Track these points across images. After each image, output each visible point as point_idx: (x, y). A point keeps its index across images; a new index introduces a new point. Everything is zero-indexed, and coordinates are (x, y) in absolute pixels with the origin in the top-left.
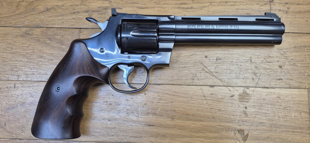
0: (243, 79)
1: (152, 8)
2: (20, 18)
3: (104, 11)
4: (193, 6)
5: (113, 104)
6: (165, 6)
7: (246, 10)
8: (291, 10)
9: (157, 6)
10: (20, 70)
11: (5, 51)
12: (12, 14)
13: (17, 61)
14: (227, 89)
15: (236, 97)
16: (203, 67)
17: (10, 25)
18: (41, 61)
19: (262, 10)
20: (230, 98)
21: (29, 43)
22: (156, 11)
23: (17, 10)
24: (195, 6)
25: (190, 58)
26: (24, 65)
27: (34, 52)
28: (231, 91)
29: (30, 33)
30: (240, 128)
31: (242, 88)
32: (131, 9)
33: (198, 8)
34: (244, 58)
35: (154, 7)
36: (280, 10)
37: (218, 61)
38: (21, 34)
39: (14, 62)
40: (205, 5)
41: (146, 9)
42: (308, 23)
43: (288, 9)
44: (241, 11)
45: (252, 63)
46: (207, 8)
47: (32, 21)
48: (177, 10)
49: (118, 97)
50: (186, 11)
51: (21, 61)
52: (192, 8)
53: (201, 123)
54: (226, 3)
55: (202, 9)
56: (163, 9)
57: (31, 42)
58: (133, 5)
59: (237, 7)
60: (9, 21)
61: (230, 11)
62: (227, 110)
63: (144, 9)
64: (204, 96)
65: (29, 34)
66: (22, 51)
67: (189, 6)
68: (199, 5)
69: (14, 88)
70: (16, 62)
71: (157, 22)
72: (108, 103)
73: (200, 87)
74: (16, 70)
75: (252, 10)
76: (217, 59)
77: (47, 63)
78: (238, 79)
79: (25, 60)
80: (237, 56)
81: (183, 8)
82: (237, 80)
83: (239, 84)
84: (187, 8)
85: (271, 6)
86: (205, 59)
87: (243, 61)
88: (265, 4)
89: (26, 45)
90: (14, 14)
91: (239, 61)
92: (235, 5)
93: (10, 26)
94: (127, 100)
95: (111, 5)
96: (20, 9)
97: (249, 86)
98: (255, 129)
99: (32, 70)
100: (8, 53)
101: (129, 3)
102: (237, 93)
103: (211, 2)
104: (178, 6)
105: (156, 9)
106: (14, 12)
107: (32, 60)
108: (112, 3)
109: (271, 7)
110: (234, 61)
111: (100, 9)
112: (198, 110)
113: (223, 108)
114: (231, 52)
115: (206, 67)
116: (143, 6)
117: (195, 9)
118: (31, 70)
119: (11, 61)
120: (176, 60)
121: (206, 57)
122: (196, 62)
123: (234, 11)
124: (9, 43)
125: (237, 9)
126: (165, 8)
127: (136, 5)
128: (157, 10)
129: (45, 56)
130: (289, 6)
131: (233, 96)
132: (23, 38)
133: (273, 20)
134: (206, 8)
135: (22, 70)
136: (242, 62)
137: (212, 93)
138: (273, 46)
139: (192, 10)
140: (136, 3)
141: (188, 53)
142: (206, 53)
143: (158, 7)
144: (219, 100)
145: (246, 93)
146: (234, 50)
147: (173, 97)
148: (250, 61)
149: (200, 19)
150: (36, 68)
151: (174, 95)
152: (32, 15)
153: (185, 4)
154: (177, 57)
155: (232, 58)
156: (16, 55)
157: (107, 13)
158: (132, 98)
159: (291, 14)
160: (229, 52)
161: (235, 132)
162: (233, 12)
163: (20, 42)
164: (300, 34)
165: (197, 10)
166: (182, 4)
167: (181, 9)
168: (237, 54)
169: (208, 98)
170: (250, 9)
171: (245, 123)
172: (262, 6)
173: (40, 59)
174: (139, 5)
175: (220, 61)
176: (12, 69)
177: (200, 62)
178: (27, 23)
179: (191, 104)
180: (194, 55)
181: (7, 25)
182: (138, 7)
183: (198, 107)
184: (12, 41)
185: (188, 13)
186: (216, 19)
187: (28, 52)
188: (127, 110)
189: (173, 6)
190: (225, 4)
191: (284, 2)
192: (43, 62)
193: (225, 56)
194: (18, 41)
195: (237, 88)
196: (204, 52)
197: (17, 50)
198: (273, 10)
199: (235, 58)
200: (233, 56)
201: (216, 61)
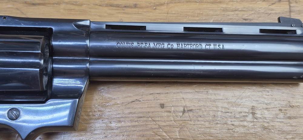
1: (54, 4)
4: (138, 3)
7: (243, 13)
16: (156, 127)
19: (273, 12)
22: (62, 11)
24: (142, 2)
25: (129, 108)
32: (10, 6)
33: (147, 7)
34: (239, 109)
37: (186, 114)
41: (41, 7)
44: (232, 13)
45: (255, 120)
46: (165, 7)
48: (106, 9)
50: (123, 11)
52: (135, 6)
55: (155, 9)
56: (77, 8)
59: (224, 6)
61: (211, 13)
67: (131, 2)
71: (48, 34)
75: (253, 12)
76: (184, 112)
80: (226, 105)
84: (125, 7)
85: (292, 5)
86: (160, 109)
88: (280, 1)
91: (229, 115)
105: (63, 6)
109: (290, 6)
110: (220, 114)
114: (213, 97)
115: (161, 128)
116: (38, 1)
117: (141, 8)
120: (99, 113)
121: (162, 106)
122: (141, 117)
123: (218, 13)
125: (225, 10)
128: (64, 9)
133: (295, 32)
134: (162, 7)
136: (234, 118)
138: (297, 85)
139: (136, 10)
141: (126, 97)
142: (163, 99)
146: (218, 92)
148: (251, 115)
149: (144, 28)
154: (103, 107)
155: (215, 109)
160: (209, 97)
162: (217, 15)
165: (145, 10)
167: (114, 8)
168: (225, 101)
170: (249, 11)
172: (273, 4)
175: (191, 114)
180: (137, 102)
185: (127, 16)
186: (180, 29)
193: (202, 104)
196: (157, 96)
198: (294, 12)
199: (220, 109)
200: (217, 105)
201: (183, 114)
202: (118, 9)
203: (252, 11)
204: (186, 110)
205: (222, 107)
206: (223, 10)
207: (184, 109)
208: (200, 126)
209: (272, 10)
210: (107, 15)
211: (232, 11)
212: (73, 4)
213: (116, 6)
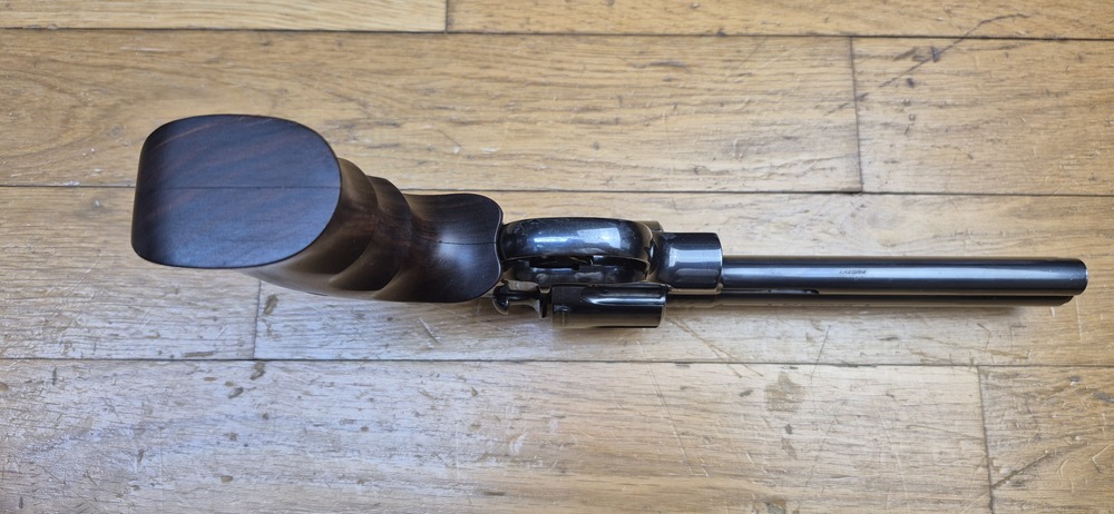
0: (779, 338)
1: (493, 122)
2: (74, 159)
3: (345, 132)
4: (620, 116)
5: (371, 429)
6: (534, 116)
7: (784, 127)
8: (919, 124)
9: (512, 116)
10: (72, 325)
11: (25, 265)
12: (46, 146)
13: (61, 295)
14: (731, 372)
15: (759, 396)
17: (41, 181)
18: (140, 295)
19: (830, 125)
20: (738, 399)
21: (103, 239)
22: (506, 132)
23: (64, 132)
24: (627, 114)
26: (88, 307)
27: (119, 267)
28: (740, 377)
29: (106, 205)
30: (771, 492)
31: (777, 369)
32: (428, 126)
35: (501, 121)
36: (886, 125)
38: (77, 209)
39: (52, 300)
40: (658, 111)
41: (475, 127)
42: (974, 162)
43: (911, 122)
44: (767, 128)
46: (664, 121)
47: (113, 167)
48: (572, 128)
49: (389, 405)
51: (76, 295)
52: (617, 121)
53: (653, 480)
54: (722, 104)
55: (647, 125)
56: (528, 127)
57: (108, 235)
58: (437, 113)
59: (755, 117)
60: (38, 167)
61: (735, 129)
62: (730, 436)
63: (468, 128)
64: (660, 396)
65: (101, 209)
66: (80, 265)
67: (610, 116)
68: (637, 111)
69: (54, 384)
70: (60, 300)
72: (358, 426)
73: (648, 366)
74: (58, 324)
77: (162, 302)
78: (760, 338)
79: (88, 290)
81: (590, 122)
82: (758, 341)
83: (767, 356)
84: (602, 123)
85: (860, 113)
88: (841, 107)
89: (92, 245)
90: (54, 145)
92: (748, 112)
93: (42, 184)
94: (417, 415)
95: (366, 116)
96: (72, 129)
97: (798, 360)
98: (819, 495)
99: (110, 323)
100: (33, 270)
101: (423, 109)
102: (763, 384)
103: (676, 104)
104: (573, 116)
105: (507, 125)
106: (55, 140)
107: (111, 294)
108: (370, 110)
109: (858, 116)
111: (330, 127)
112: (640, 440)
113: (720, 431)
116: (469, 118)
117: (627, 124)
118: (107, 325)
119: (44, 297)
123: (745, 129)
124: (37, 237)
125: (756, 124)
126: (535, 123)
127: (445, 114)
128: (510, 130)
129: (154, 277)
130: (913, 112)
131: (748, 393)
132: (82, 223)
134: (658, 122)
135: (77, 326)
137: (685, 384)
139: (619, 127)
140: (446, 108)
143: (513, 120)
144: (705, 406)
145: (788, 382)
147: (565, 401)
150: (125, 318)
151: (567, 395)
152: (113, 147)
153: (595, 109)
156: (59, 277)
157: (355, 139)
158: (433, 408)
159: (919, 136)
161: (757, 507)
162: (742, 132)
163: (71, 233)
164: (951, 197)
165: (632, 128)
166: (586, 109)
169: (673, 402)
170: (794, 124)
171: (786, 478)
172: (830, 112)
173: (138, 290)
174: (454, 115)
176: (47, 321)
178: (95, 172)
179: (618, 422)
181: (32, 182)
182: (451, 121)
183: (644, 430)
184: (49, 232)
185: (604, 137)
187: (100, 266)
188: (418, 445)
189: (559, 116)
190: (717, 108)
191: (898, 101)
192: (146, 297)
194: (66, 232)
195: (760, 369)
197: (64, 260)
198: (862, 124)
203: (798, 123)
206: (753, 125)
209: (829, 122)
211: (767, 125)
212: (522, 122)
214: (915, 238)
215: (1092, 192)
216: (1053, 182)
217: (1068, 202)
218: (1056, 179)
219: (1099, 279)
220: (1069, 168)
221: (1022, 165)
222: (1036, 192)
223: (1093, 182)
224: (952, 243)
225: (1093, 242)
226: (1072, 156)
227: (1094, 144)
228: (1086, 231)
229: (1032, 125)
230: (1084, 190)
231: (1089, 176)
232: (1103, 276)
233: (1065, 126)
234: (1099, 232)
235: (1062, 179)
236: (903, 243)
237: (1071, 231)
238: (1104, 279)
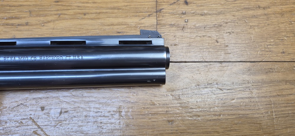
4: (29, 21)
8: (191, 24)
16: (36, 127)
24: (33, 20)
33: (37, 25)
34: (109, 109)
36: (172, 25)
37: (62, 115)
40: (50, 18)
42: (219, 44)
43: (186, 23)
46: (52, 24)
50: (16, 29)
52: (27, 24)
54: (85, 14)
55: (43, 26)
67: (23, 21)
68: (39, 18)
80: (97, 106)
81: (12, 25)
84: (19, 25)
85: (159, 19)
87: (107, 114)
88: (149, 16)
91: (100, 114)
92: (99, 19)
103: (60, 15)
109: (157, 20)
110: (92, 114)
114: (87, 99)
115: (40, 128)
117: (32, 25)
121: (43, 109)
130: (187, 18)
134: (49, 24)
136: (104, 116)
139: (27, 27)
142: (43, 102)
146: (92, 94)
148: (118, 114)
153: (16, 18)
159: (189, 31)
160: (84, 99)
164: (206, 64)
165: (34, 27)
166: (12, 18)
168: (97, 102)
170: (123, 25)
172: (143, 19)
175: (66, 115)
177: (31, 118)
180: (22, 106)
185: (19, 33)
190: (83, 16)
191: (179, 12)
193: (77, 105)
196: (39, 100)
198: (160, 24)
199: (92, 110)
200: (90, 106)
201: (60, 115)
202: (13, 27)
204: (63, 111)
205: (94, 108)
207: (61, 110)
208: (74, 125)
209: (142, 24)
210: (3, 32)
211: (109, 25)
213: (11, 25)
214: (185, 87)
215: (283, 60)
216: (262, 55)
217: (270, 65)
218: (264, 53)
219: (287, 108)
220: (271, 47)
221: (245, 45)
222: (253, 60)
223: (283, 54)
224: (206, 90)
225: (283, 87)
226: (272, 41)
227: (284, 34)
228: (280, 81)
229: (251, 24)
230: (278, 59)
231: (281, 51)
232: (289, 106)
233: (268, 24)
234: (287, 82)
235: (267, 53)
236: (178, 90)
237: (271, 82)
238: (290, 108)
